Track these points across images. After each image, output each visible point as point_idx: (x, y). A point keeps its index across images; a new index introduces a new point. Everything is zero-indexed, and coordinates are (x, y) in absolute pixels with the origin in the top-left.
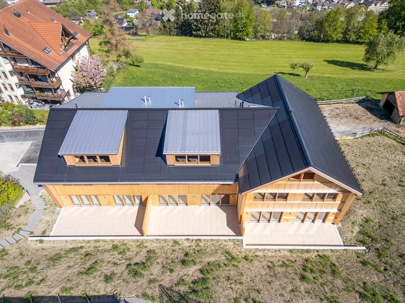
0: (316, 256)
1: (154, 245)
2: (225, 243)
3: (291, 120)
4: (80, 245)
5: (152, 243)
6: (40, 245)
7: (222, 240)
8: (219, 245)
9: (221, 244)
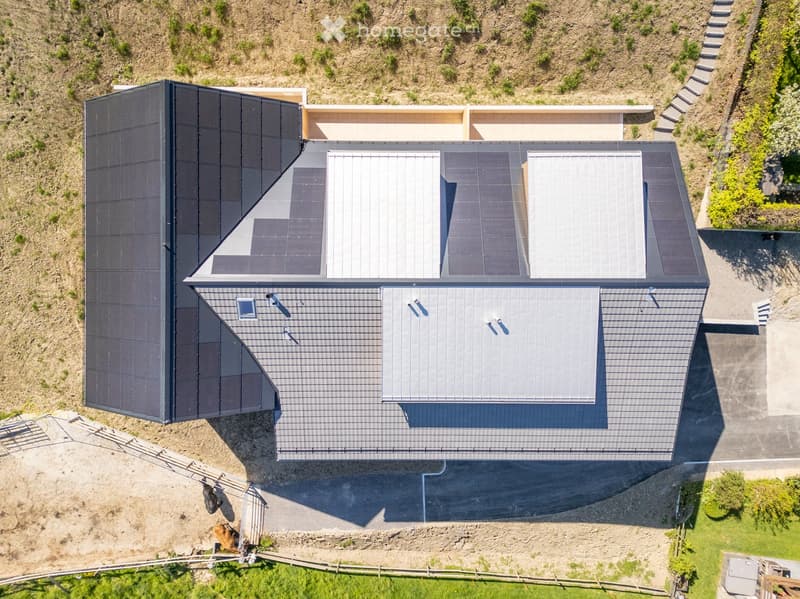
0: (196, 74)
1: (448, 96)
2: (335, 97)
3: (172, 222)
4: (566, 96)
5: (452, 98)
6: (631, 97)
7: (341, 103)
8: (345, 92)
9: (340, 95)
